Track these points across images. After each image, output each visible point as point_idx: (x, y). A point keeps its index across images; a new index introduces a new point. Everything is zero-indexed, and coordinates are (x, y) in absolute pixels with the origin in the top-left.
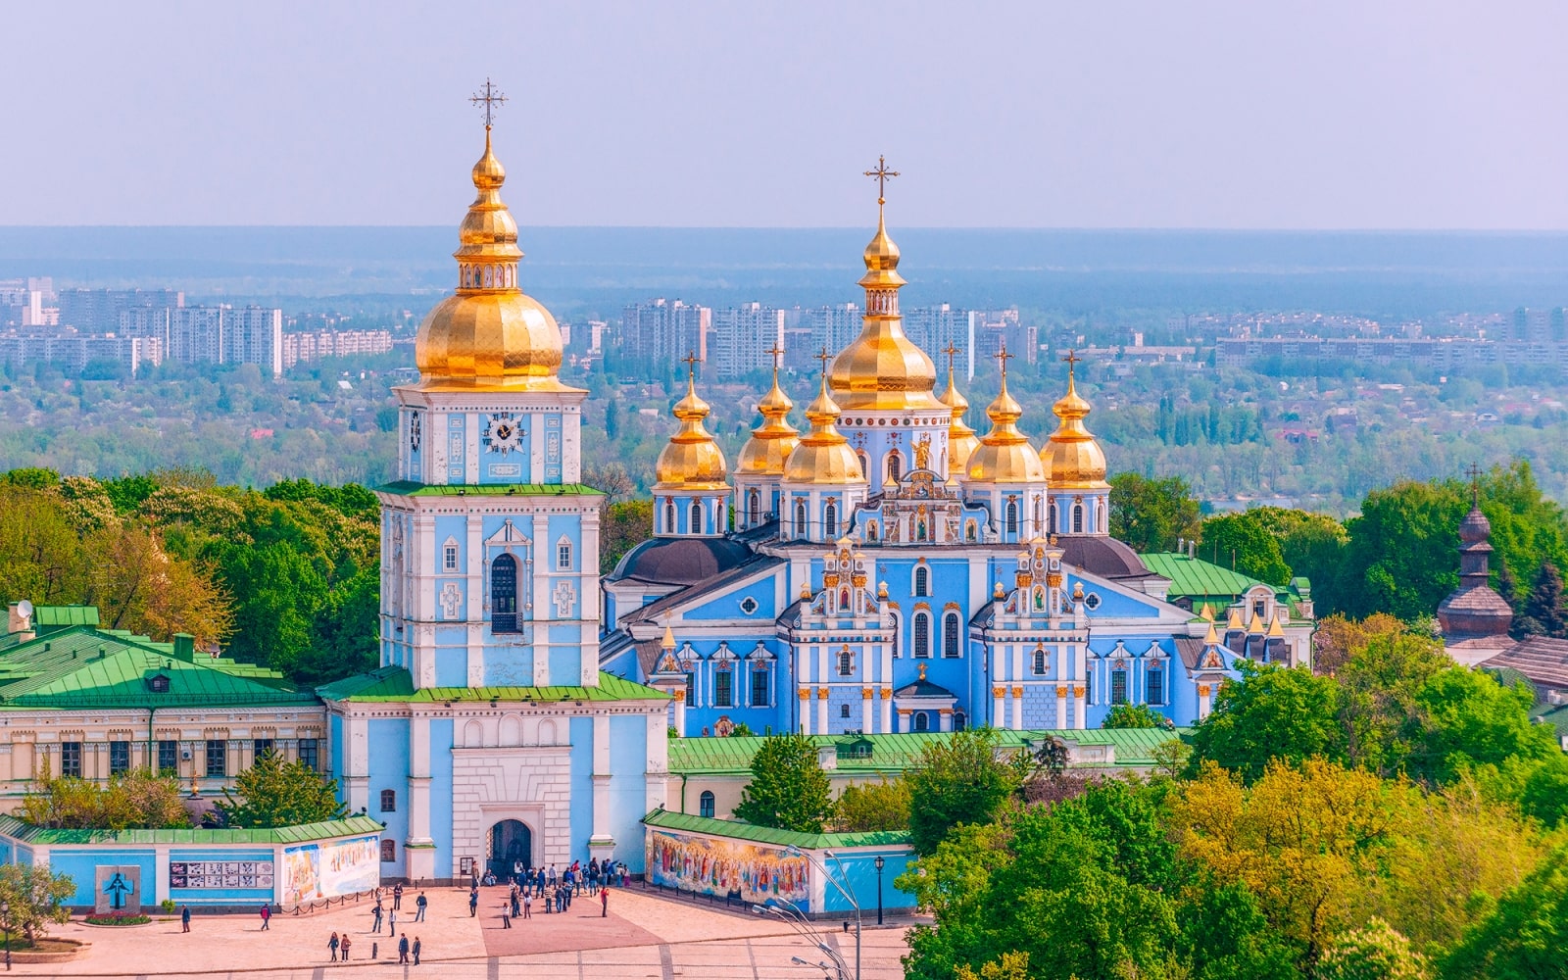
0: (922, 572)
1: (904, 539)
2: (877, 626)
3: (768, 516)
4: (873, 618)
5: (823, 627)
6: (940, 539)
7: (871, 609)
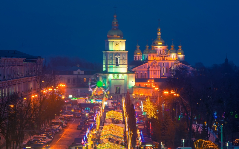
0: (163, 64)
1: (162, 60)
2: (158, 69)
3: (146, 58)
4: (158, 68)
5: (152, 69)
6: (166, 60)
7: (158, 67)
